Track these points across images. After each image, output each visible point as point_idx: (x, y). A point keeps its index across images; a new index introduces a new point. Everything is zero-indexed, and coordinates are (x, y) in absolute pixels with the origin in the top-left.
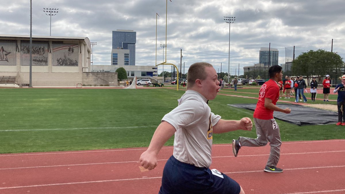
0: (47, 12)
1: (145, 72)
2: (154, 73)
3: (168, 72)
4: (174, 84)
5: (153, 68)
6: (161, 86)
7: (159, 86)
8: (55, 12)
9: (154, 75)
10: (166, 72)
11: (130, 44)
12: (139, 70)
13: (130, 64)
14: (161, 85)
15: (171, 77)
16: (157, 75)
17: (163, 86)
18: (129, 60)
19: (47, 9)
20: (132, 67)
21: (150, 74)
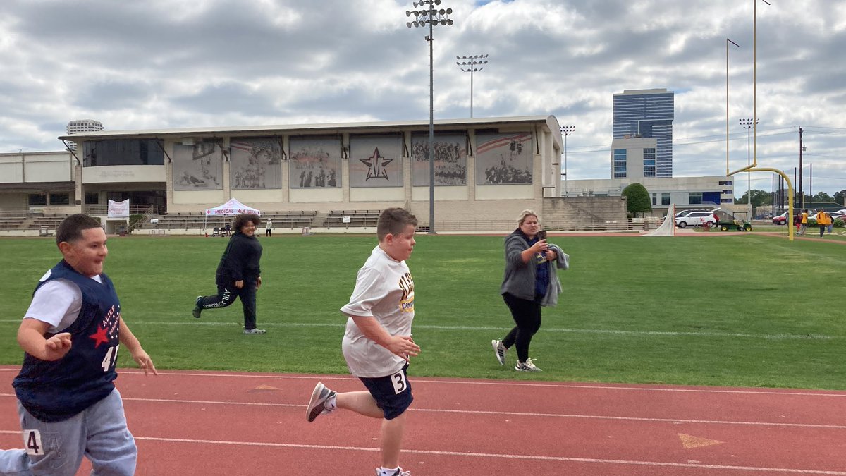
0: (464, 63)
1: (698, 193)
2: (723, 196)
3: (762, 192)
4: (783, 223)
5: (721, 183)
6: (745, 229)
7: (739, 229)
8: (480, 63)
9: (725, 201)
10: (756, 191)
11: (659, 123)
12: (681, 188)
13: (658, 175)
14: (743, 226)
15: (772, 203)
16: (733, 201)
17: (749, 229)
18: (656, 166)
19: (465, 58)
20: (664, 181)
21: (713, 197)
